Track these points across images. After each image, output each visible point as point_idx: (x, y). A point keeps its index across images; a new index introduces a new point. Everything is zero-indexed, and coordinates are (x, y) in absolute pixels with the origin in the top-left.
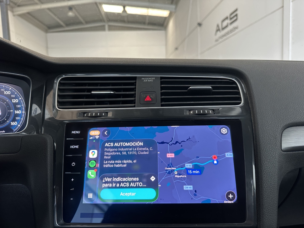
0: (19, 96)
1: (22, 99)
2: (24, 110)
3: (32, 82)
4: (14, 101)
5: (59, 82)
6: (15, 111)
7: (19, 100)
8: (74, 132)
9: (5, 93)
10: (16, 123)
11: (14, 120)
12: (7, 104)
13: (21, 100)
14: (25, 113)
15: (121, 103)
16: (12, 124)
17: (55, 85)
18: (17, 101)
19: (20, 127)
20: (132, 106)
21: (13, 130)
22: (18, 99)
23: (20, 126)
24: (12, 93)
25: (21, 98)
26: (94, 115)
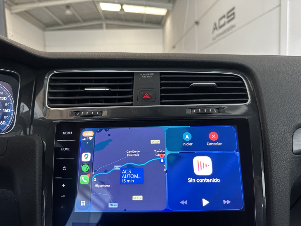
0: (8, 94)
2: (13, 109)
3: (21, 78)
6: (4, 110)
8: (65, 133)
10: (4, 123)
11: (2, 119)
13: (10, 98)
14: (14, 112)
15: (117, 102)
16: (0, 123)
17: (45, 82)
18: (5, 99)
21: (1, 131)
22: (7, 97)
23: (8, 126)
24: (1, 91)
26: (87, 114)
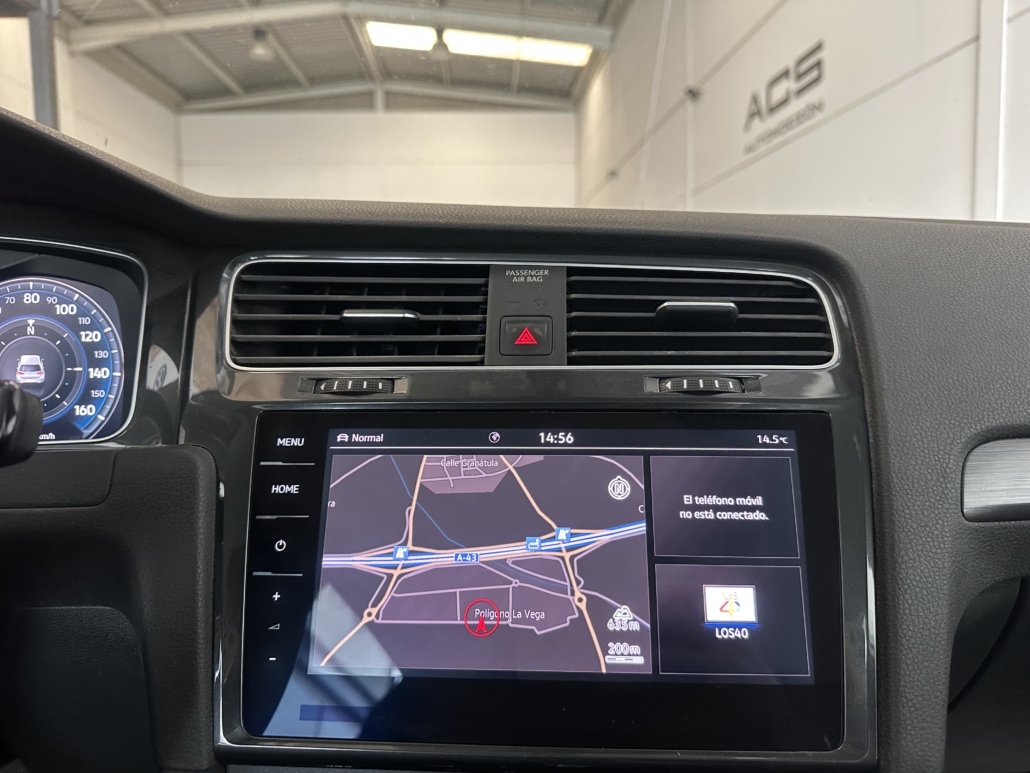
0: (105, 324)
1: (112, 331)
2: (118, 367)
3: (150, 276)
4: (87, 336)
5: (238, 279)
6: (91, 370)
7: (104, 335)
8: (283, 442)
9: (59, 310)
10: (91, 409)
11: (85, 400)
12: (65, 346)
13: (111, 334)
14: (120, 377)
15: (436, 352)
16: (80, 411)
17: (223, 289)
18: (96, 337)
19: (103, 422)
20: (474, 360)
21: (82, 434)
22: (101, 331)
23: (103, 419)
24: (83, 312)
25: (109, 329)
26: (350, 387)
